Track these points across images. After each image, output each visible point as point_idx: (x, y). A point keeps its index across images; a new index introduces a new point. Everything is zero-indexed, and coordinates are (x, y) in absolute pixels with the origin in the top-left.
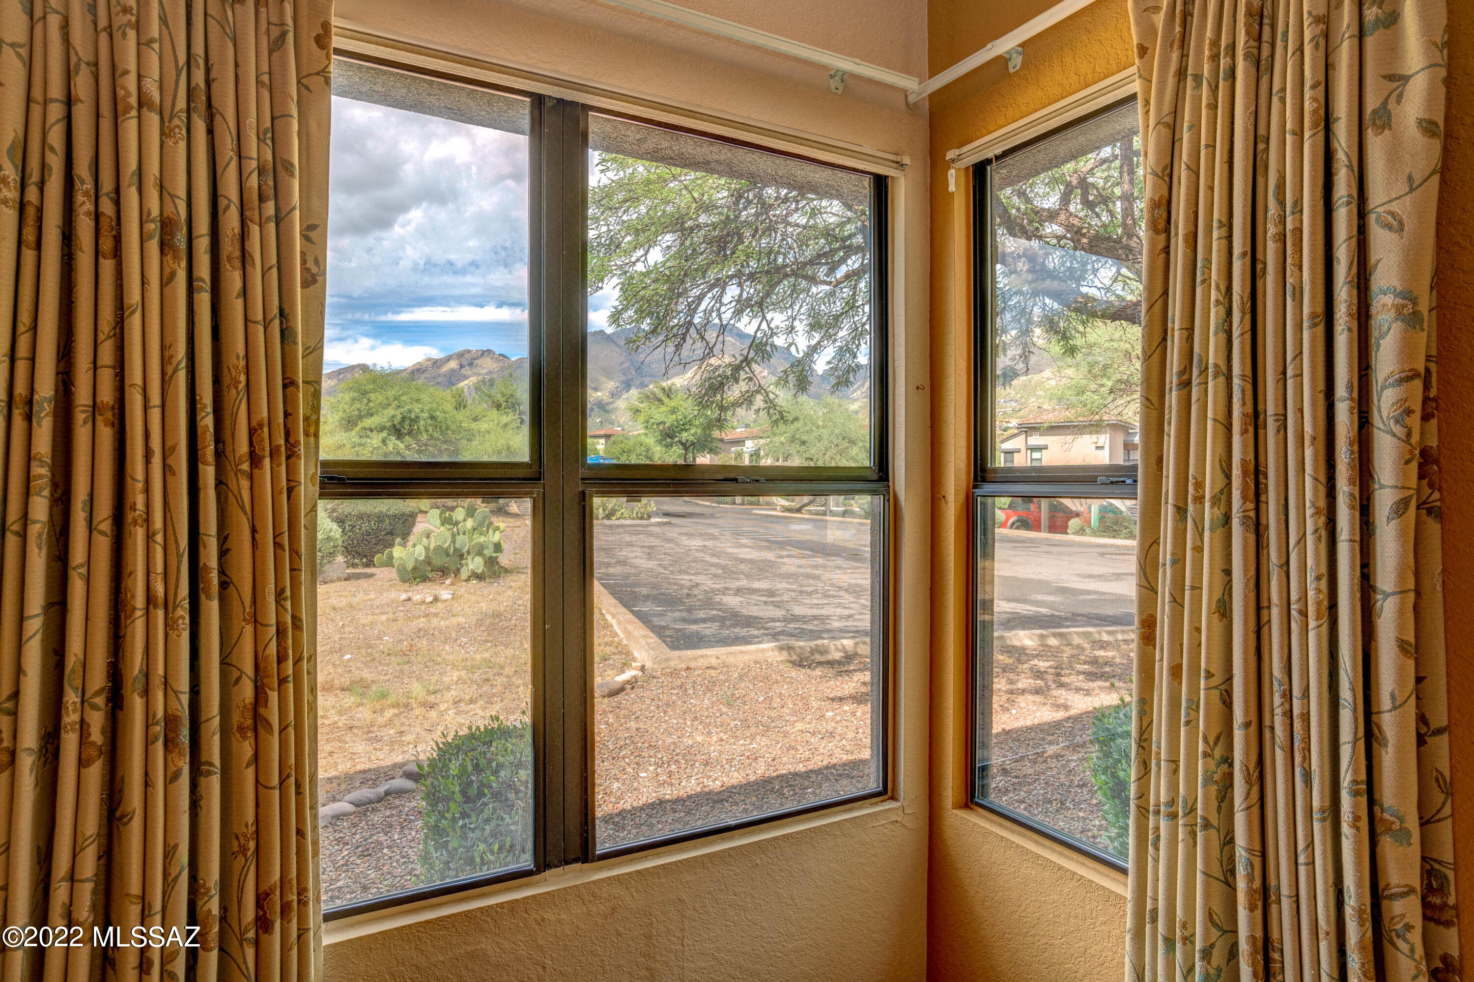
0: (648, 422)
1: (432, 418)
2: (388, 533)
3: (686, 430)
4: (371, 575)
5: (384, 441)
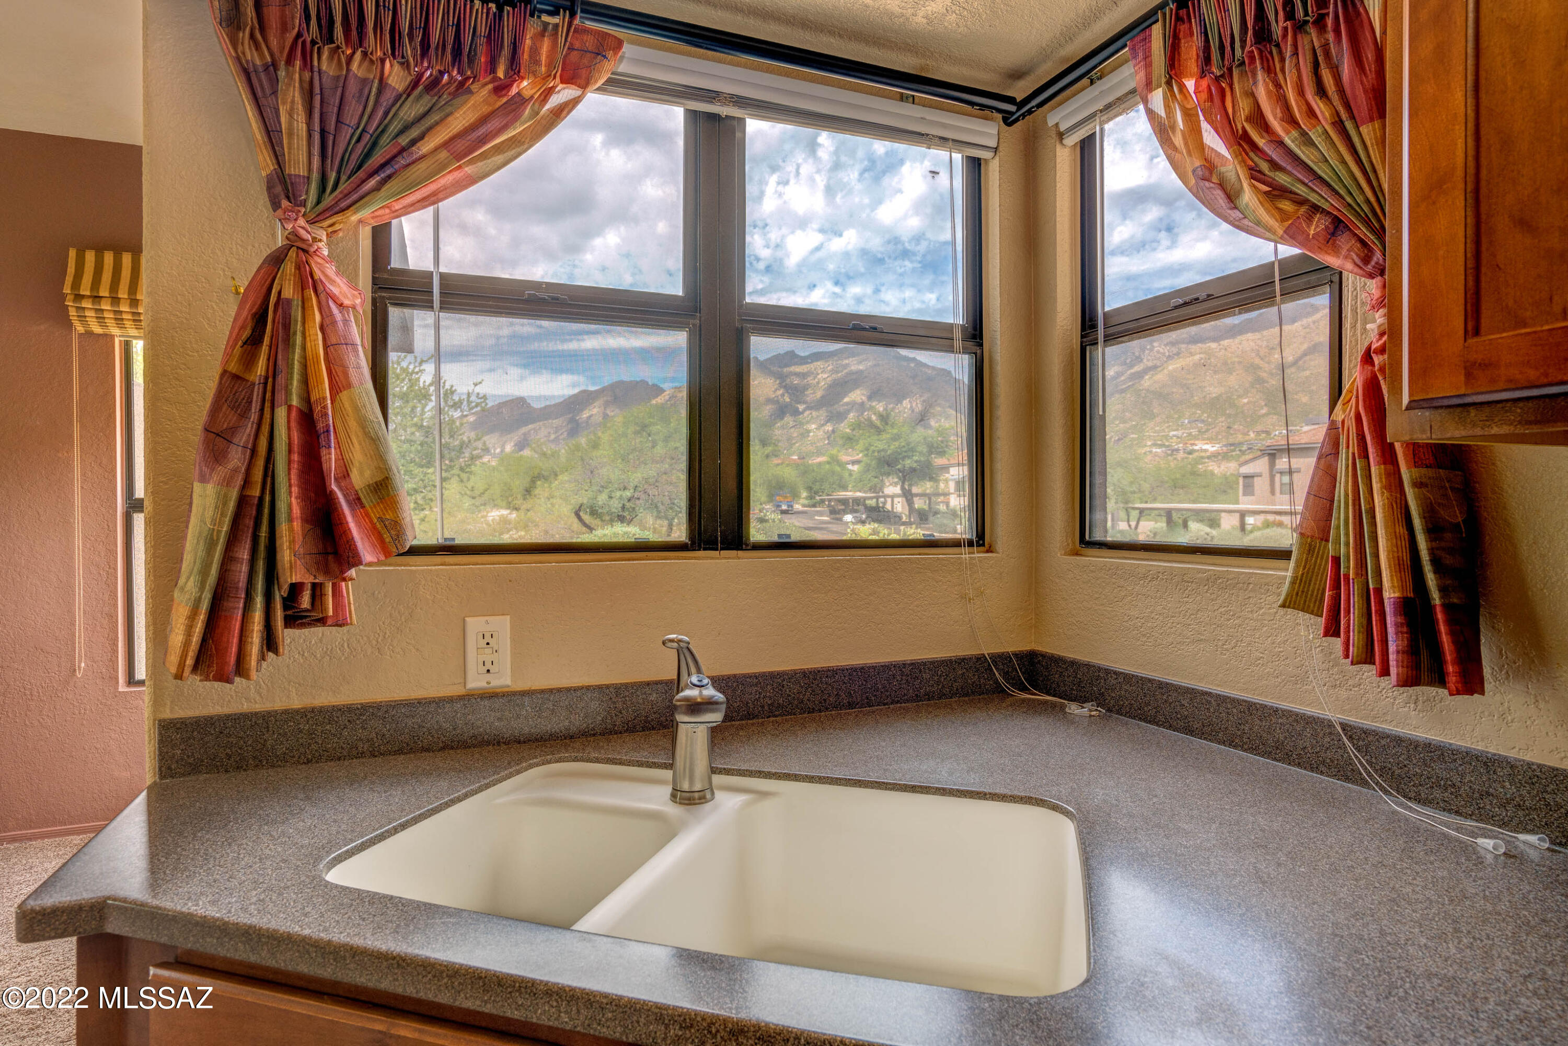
3: (909, 457)
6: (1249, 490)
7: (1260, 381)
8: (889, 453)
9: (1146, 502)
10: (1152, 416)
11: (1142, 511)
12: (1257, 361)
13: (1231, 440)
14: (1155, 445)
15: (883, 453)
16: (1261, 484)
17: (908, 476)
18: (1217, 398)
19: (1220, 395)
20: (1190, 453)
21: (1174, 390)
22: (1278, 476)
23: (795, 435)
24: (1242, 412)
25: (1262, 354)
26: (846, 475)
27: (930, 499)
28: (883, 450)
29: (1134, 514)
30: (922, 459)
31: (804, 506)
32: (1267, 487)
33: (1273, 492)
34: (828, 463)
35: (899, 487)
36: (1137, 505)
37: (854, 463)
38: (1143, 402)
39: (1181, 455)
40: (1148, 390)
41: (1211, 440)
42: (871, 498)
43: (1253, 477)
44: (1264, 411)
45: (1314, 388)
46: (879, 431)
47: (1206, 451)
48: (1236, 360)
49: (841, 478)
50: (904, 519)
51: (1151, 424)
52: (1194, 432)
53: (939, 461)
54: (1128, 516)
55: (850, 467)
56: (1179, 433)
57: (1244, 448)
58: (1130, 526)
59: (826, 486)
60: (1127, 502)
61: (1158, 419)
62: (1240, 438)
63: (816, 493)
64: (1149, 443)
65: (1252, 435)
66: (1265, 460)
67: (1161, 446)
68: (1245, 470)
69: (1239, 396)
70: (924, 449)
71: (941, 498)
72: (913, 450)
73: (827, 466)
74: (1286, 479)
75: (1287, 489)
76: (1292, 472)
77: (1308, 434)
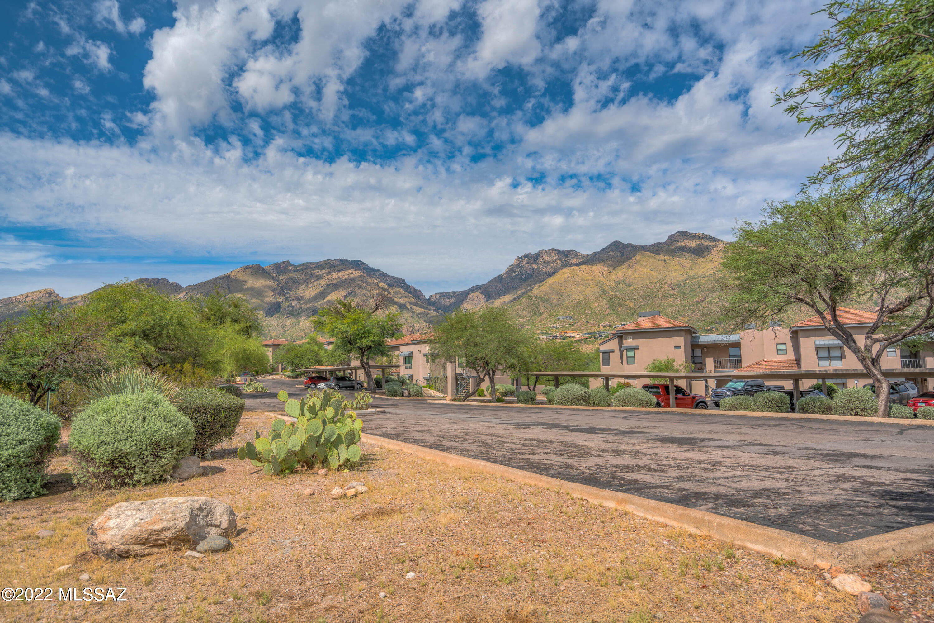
0: (333, 331)
1: (180, 324)
2: (222, 426)
3: (365, 337)
4: (222, 470)
5: (136, 346)
6: (607, 362)
7: (604, 291)
8: (350, 333)
9: (540, 371)
10: (540, 314)
11: (537, 377)
12: (602, 279)
13: (589, 331)
14: (542, 333)
15: (345, 334)
16: (614, 357)
17: (366, 351)
18: (580, 303)
19: (581, 301)
20: (564, 339)
21: (553, 297)
22: (625, 351)
23: (289, 323)
24: (595, 312)
25: (605, 275)
26: (322, 353)
27: (383, 370)
28: (346, 331)
29: (532, 379)
30: (376, 339)
31: (289, 377)
32: (618, 359)
33: (622, 363)
34: (309, 343)
35: (359, 361)
36: (535, 373)
37: (329, 343)
38: (534, 304)
39: (559, 340)
40: (536, 296)
41: (575, 330)
42: (339, 370)
43: (608, 352)
44: (607, 312)
45: (636, 297)
46: (343, 316)
47: (574, 337)
48: (590, 278)
49: (317, 354)
50: (366, 385)
51: (539, 319)
52: (566, 324)
53: (390, 342)
54: (528, 381)
55: (326, 347)
56: (557, 325)
57: (597, 335)
58: (529, 388)
59: (305, 361)
60: (527, 370)
61: (543, 316)
62: (594, 329)
63: (297, 366)
64: (538, 332)
65: (601, 327)
66: (616, 341)
67: (546, 334)
68: (603, 348)
69: (593, 302)
70: (377, 331)
71: (394, 370)
72: (369, 332)
73: (307, 346)
74: (631, 354)
75: (632, 360)
76: (633, 349)
77: (642, 323)
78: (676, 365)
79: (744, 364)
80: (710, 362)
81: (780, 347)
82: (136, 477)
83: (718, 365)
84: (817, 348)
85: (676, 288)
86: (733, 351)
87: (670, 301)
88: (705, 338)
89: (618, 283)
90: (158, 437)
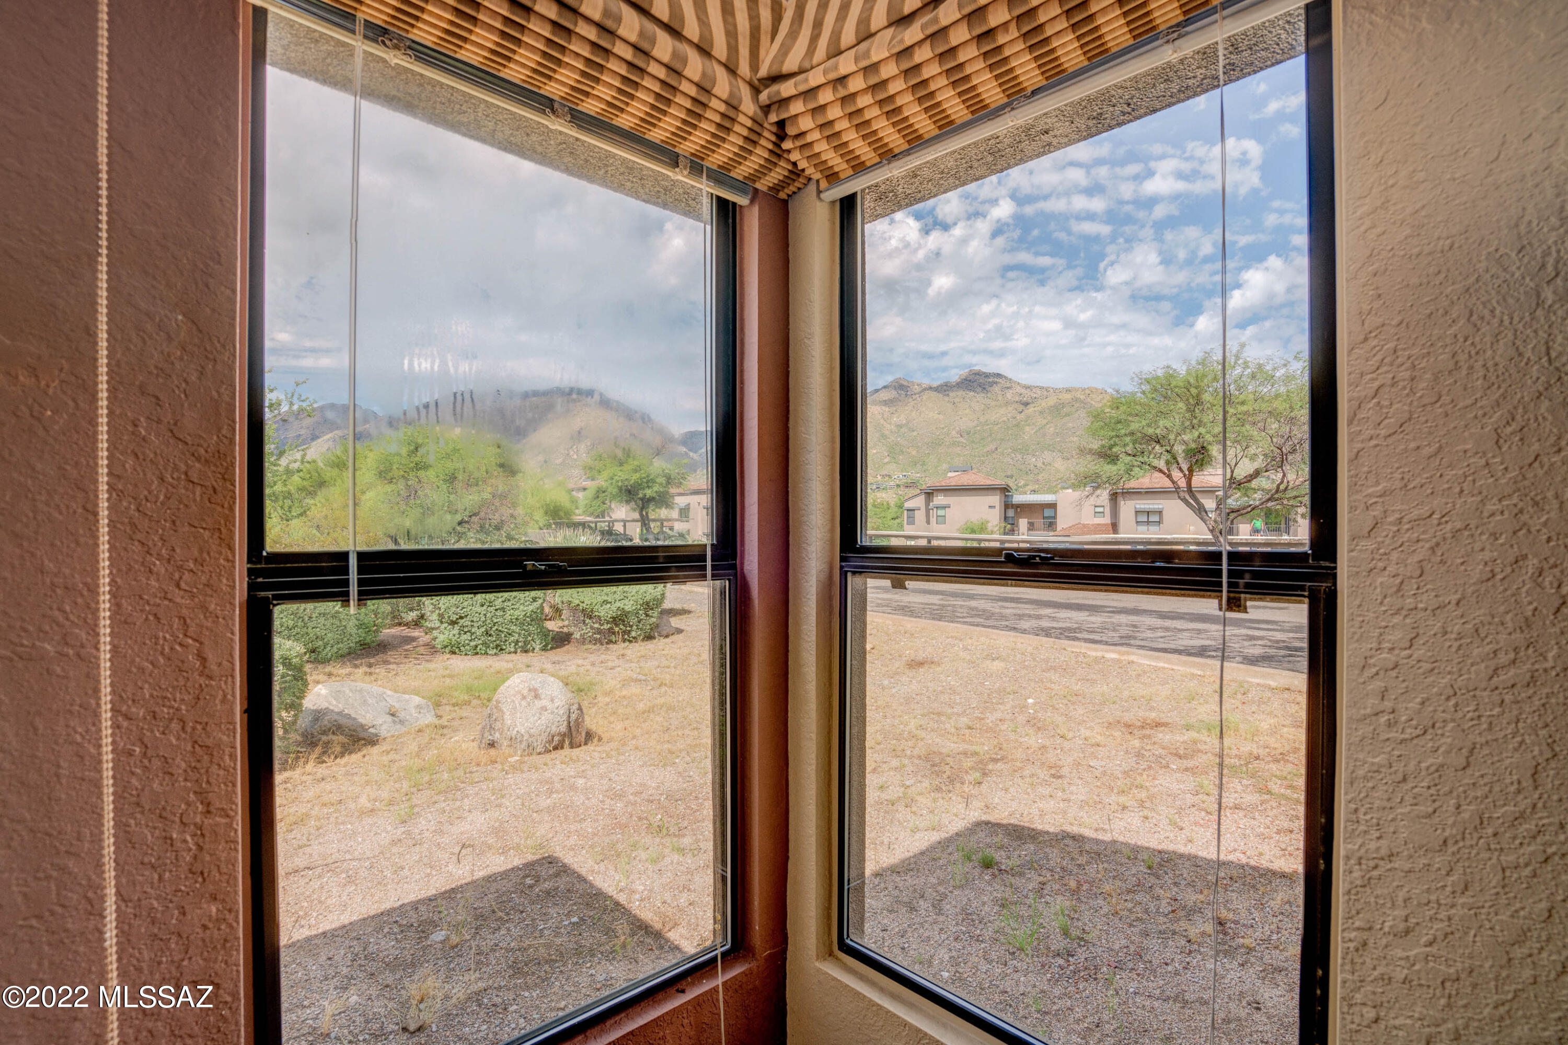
6: (911, 521)
8: (630, 483)
15: (625, 483)
16: (920, 516)
17: (646, 504)
22: (933, 509)
28: (626, 480)
30: (660, 489)
32: (924, 518)
33: (928, 522)
35: (636, 513)
43: (913, 510)
44: (886, 460)
46: (621, 463)
53: (672, 491)
65: (879, 478)
66: (922, 498)
68: (908, 504)
70: (662, 480)
72: (653, 481)
74: (941, 512)
75: (942, 520)
76: (944, 507)
77: (953, 478)
78: (990, 526)
79: (1059, 528)
80: (1023, 523)
81: (1098, 510)
82: (633, 634)
83: (1031, 526)
84: (1137, 512)
85: (965, 434)
86: (1048, 513)
87: (958, 450)
88: (1018, 498)
89: (900, 426)
90: (648, 598)
